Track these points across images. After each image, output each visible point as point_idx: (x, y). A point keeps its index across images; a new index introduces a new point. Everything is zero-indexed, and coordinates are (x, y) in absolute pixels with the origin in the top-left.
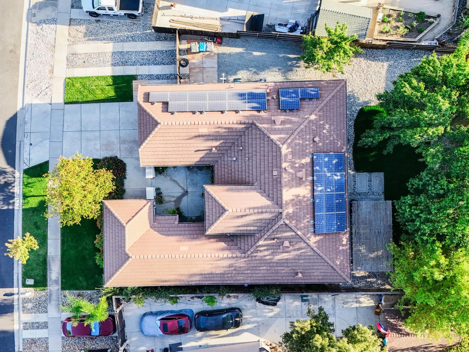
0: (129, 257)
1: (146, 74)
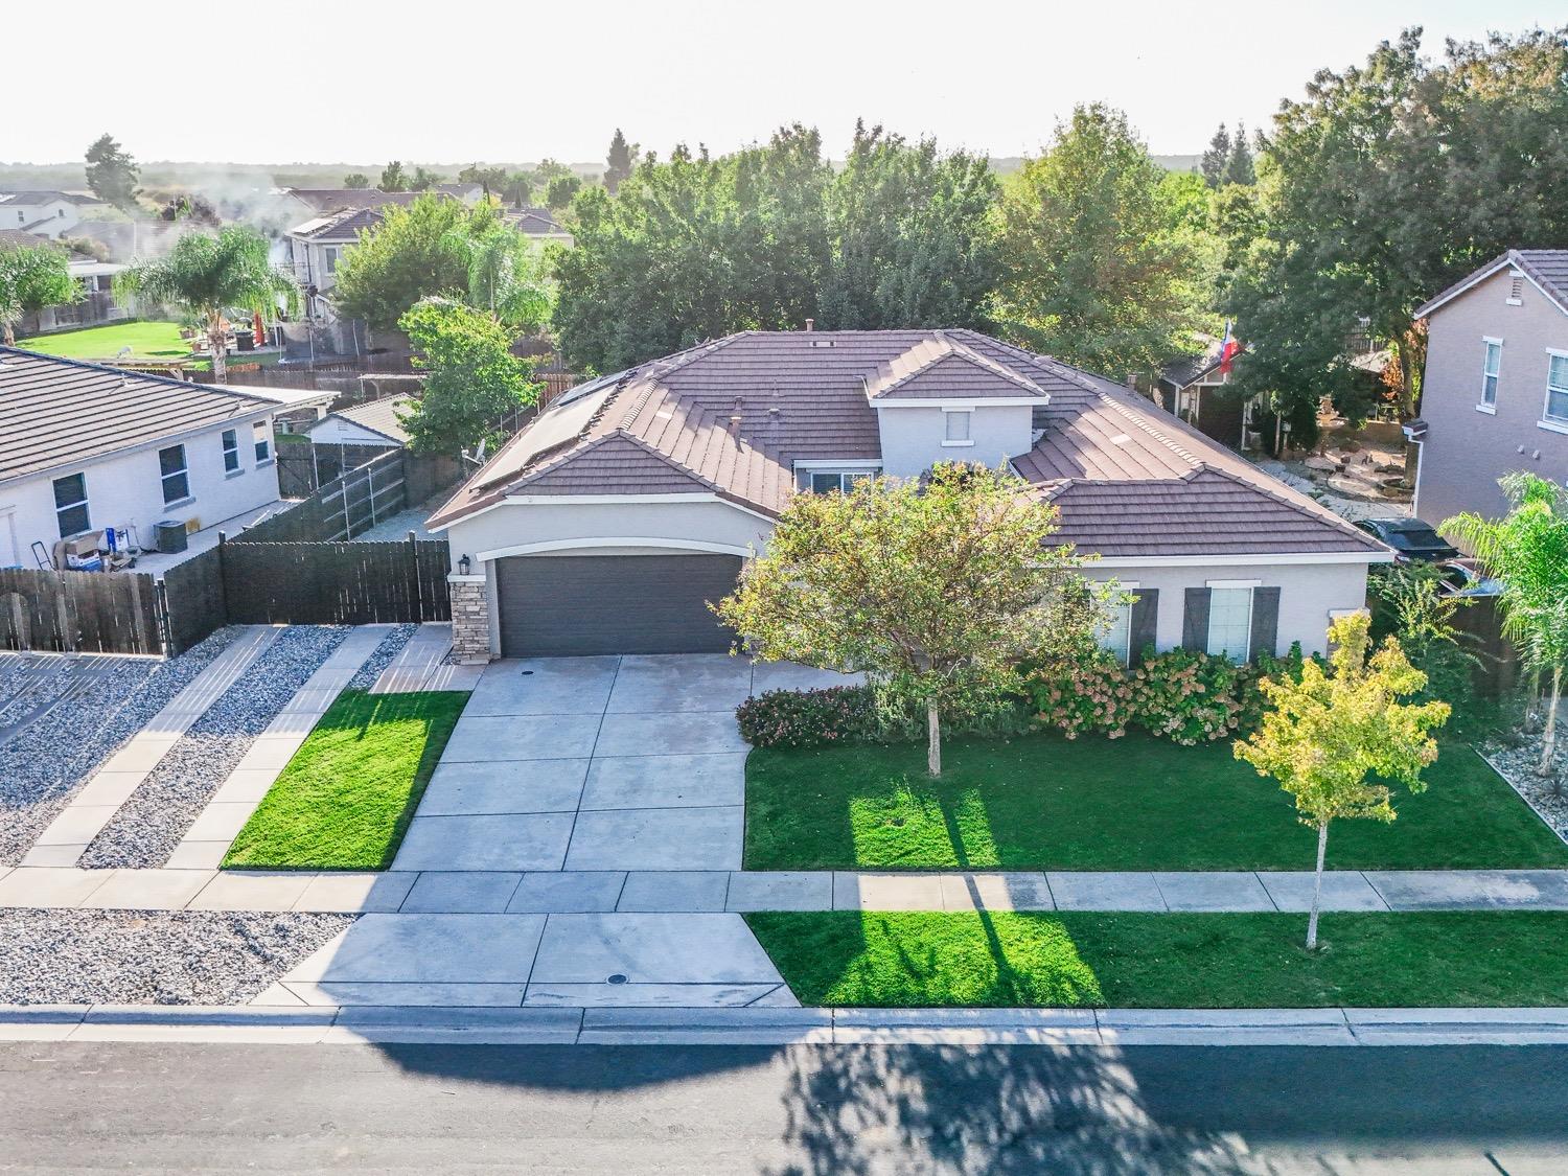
0: (1207, 470)
1: (355, 672)
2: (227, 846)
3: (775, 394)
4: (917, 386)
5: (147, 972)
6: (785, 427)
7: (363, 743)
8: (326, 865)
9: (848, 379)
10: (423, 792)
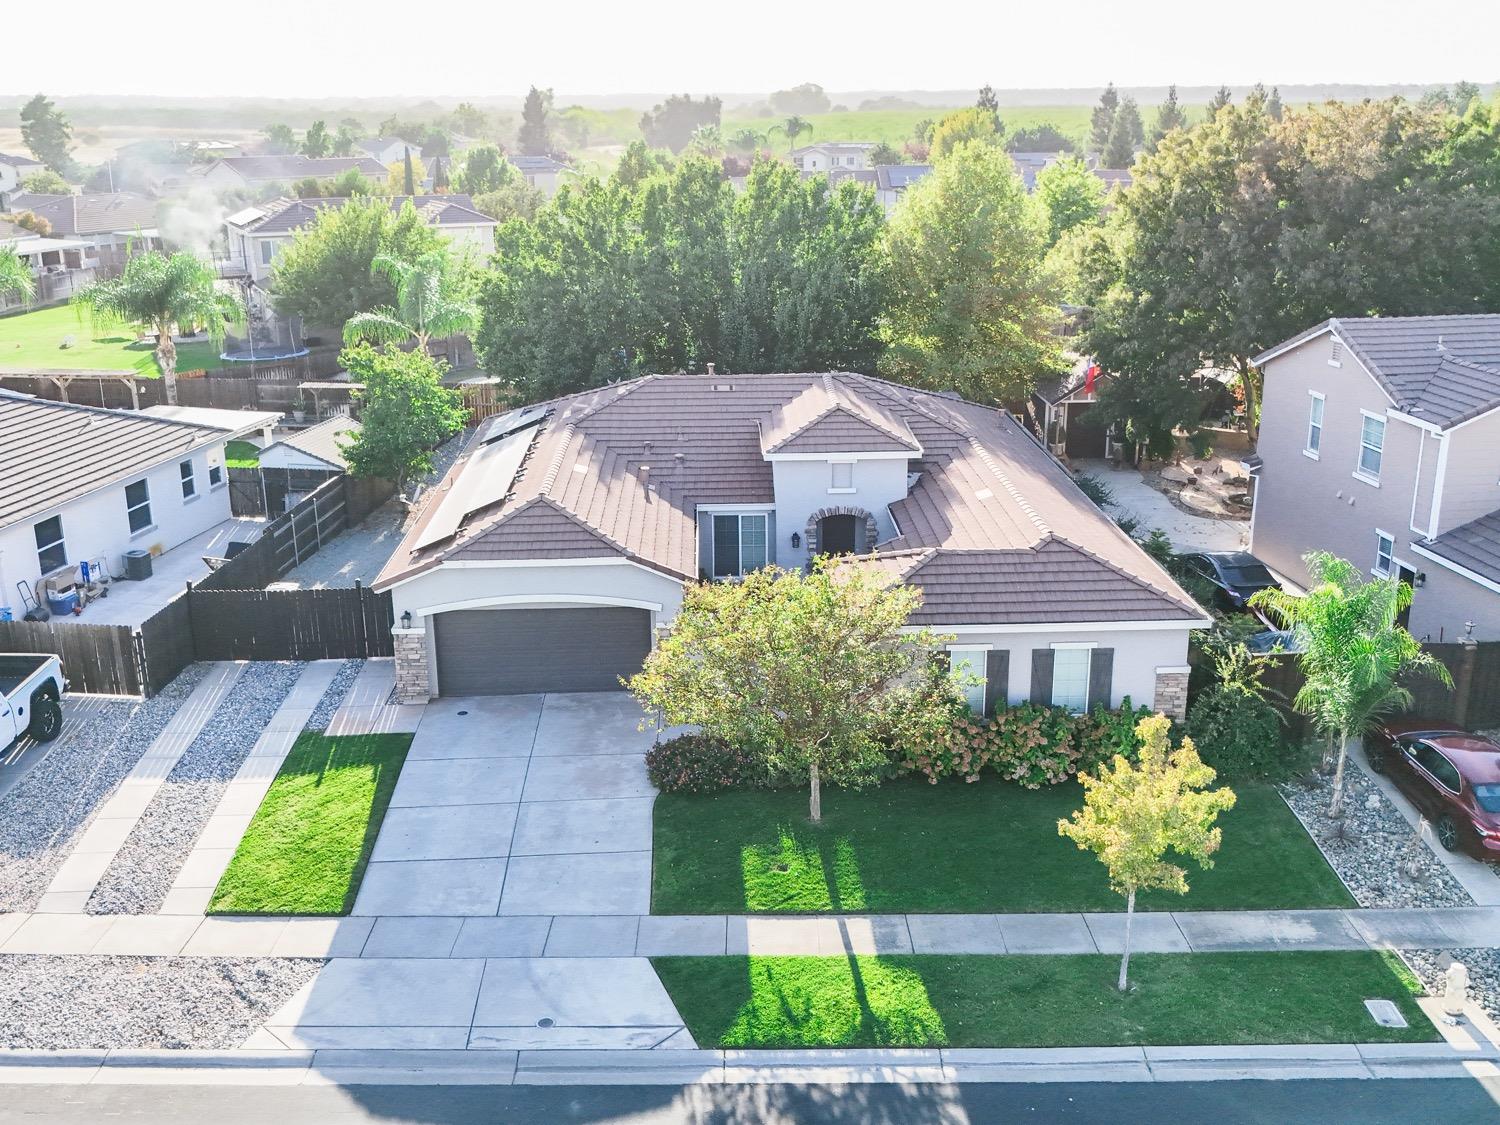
0: (1054, 540)
1: (311, 712)
2: (210, 894)
3: (680, 438)
4: (806, 441)
5: (153, 1017)
6: (688, 472)
7: (321, 787)
8: (297, 911)
9: (746, 423)
10: (375, 838)
